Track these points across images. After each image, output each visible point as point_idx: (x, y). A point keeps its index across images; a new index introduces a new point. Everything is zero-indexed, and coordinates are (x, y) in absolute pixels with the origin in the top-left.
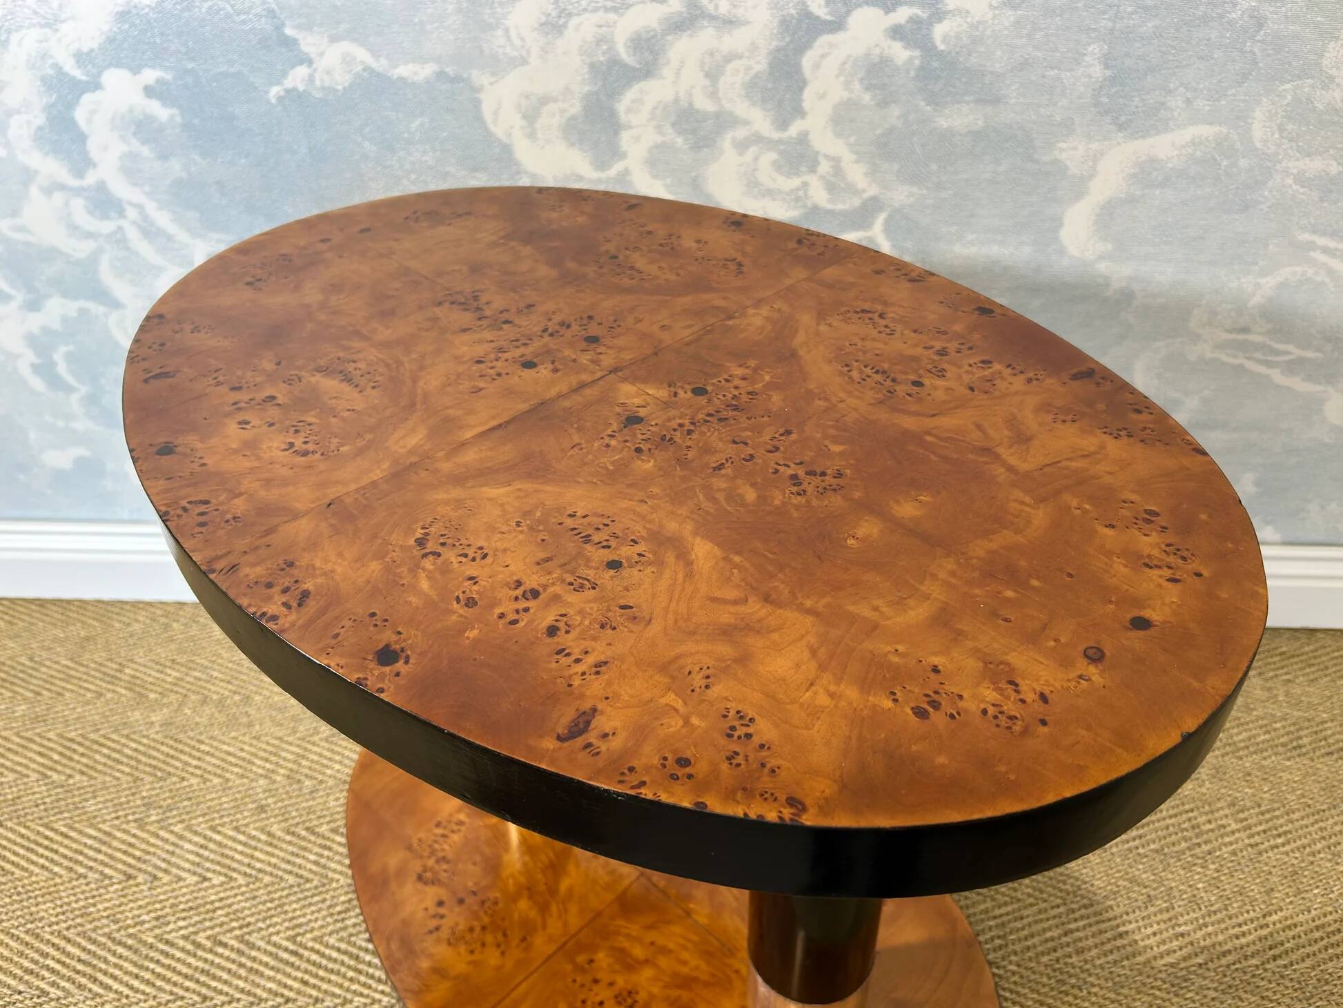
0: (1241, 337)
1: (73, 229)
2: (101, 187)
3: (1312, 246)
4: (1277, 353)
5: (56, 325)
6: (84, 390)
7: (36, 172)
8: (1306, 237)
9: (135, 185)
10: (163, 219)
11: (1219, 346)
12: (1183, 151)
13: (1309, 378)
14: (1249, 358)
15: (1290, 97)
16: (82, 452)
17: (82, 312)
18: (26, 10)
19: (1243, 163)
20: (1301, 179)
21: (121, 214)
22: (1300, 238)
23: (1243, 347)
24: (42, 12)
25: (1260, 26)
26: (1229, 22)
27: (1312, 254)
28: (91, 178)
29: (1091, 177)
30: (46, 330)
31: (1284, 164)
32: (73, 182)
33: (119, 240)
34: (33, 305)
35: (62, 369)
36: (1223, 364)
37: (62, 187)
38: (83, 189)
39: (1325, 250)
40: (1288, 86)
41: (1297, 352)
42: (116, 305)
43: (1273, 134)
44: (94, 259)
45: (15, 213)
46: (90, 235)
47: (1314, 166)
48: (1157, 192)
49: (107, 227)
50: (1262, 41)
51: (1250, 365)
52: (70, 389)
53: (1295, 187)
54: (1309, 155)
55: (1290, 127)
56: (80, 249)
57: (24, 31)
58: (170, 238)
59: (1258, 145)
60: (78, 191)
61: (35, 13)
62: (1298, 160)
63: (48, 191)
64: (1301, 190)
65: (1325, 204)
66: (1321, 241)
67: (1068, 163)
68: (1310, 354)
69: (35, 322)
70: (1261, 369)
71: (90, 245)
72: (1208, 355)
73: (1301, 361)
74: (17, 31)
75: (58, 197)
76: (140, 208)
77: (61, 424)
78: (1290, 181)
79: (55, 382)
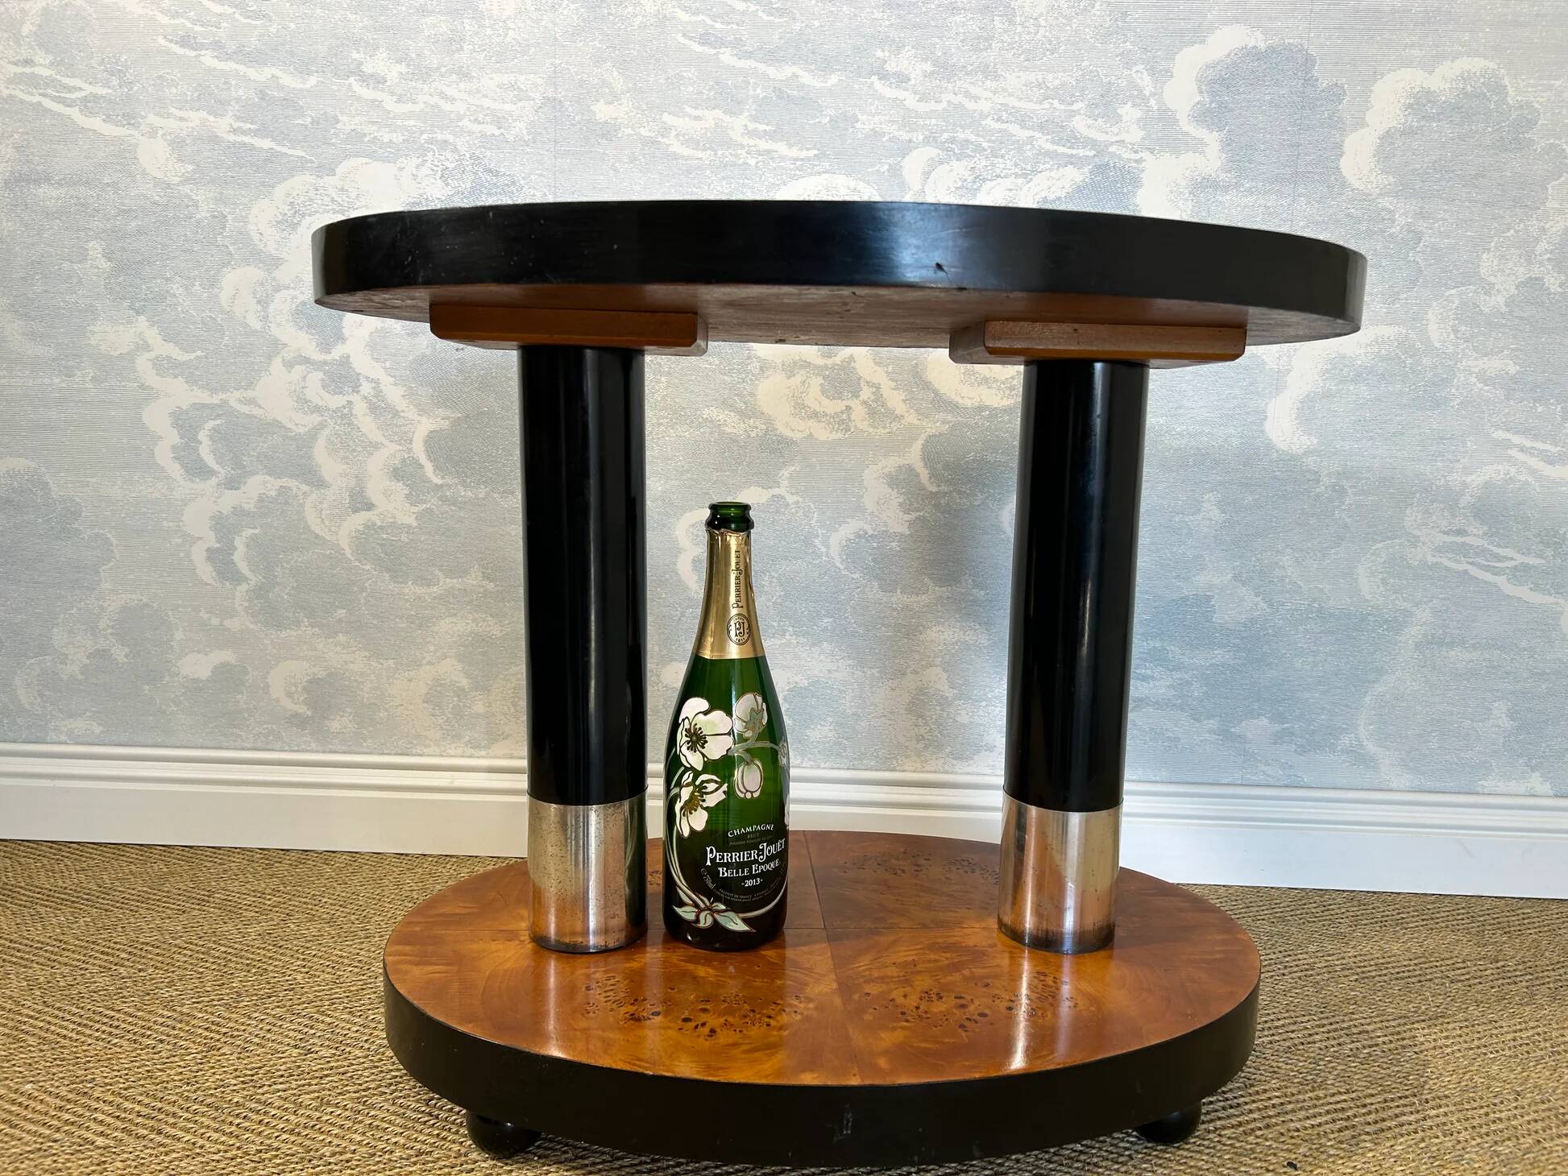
0: (1459, 539)
1: (302, 402)
2: (345, 361)
3: (1508, 445)
4: (1498, 558)
5: (250, 506)
6: (254, 579)
7: (285, 345)
8: (1500, 435)
9: (377, 360)
10: (395, 395)
11: (1439, 550)
12: (1369, 349)
13: (1536, 588)
14: (1471, 564)
15: (1457, 302)
16: (227, 656)
17: (283, 490)
18: (326, 198)
19: (1426, 361)
20: (1483, 377)
21: (356, 389)
22: (1494, 435)
23: (1464, 550)
24: (340, 200)
25: (1420, 239)
26: (1391, 235)
27: (1510, 452)
28: (337, 352)
29: (1289, 371)
30: (238, 512)
31: (1464, 363)
32: (317, 356)
33: (345, 415)
34: (232, 484)
35: (239, 558)
36: (1447, 569)
37: (306, 361)
38: (325, 363)
39: (1522, 449)
40: (1453, 292)
41: (1520, 559)
42: (321, 484)
43: (1449, 334)
44: (313, 434)
45: (250, 385)
46: (317, 409)
47: (1494, 365)
48: (1351, 388)
49: (338, 401)
50: (1423, 252)
51: (1474, 571)
52: (239, 578)
53: (1480, 386)
54: (1486, 355)
55: (1463, 328)
56: (300, 423)
57: (318, 215)
58: (396, 414)
59: (1438, 345)
60: (319, 366)
61: (333, 200)
62: (1476, 359)
63: (289, 365)
64: (1486, 388)
65: (1512, 402)
66: (1516, 439)
67: (1264, 357)
68: (1532, 561)
69: (229, 500)
70: (1489, 577)
71: (316, 419)
72: (1430, 559)
73: (1526, 568)
74: (310, 215)
75: (299, 370)
76: (376, 382)
77: (215, 621)
78: (1473, 379)
79: (226, 570)
